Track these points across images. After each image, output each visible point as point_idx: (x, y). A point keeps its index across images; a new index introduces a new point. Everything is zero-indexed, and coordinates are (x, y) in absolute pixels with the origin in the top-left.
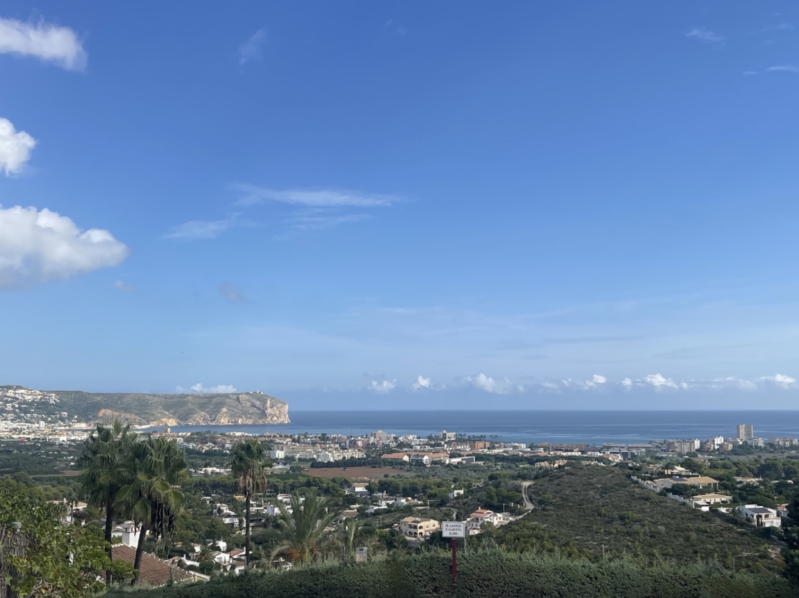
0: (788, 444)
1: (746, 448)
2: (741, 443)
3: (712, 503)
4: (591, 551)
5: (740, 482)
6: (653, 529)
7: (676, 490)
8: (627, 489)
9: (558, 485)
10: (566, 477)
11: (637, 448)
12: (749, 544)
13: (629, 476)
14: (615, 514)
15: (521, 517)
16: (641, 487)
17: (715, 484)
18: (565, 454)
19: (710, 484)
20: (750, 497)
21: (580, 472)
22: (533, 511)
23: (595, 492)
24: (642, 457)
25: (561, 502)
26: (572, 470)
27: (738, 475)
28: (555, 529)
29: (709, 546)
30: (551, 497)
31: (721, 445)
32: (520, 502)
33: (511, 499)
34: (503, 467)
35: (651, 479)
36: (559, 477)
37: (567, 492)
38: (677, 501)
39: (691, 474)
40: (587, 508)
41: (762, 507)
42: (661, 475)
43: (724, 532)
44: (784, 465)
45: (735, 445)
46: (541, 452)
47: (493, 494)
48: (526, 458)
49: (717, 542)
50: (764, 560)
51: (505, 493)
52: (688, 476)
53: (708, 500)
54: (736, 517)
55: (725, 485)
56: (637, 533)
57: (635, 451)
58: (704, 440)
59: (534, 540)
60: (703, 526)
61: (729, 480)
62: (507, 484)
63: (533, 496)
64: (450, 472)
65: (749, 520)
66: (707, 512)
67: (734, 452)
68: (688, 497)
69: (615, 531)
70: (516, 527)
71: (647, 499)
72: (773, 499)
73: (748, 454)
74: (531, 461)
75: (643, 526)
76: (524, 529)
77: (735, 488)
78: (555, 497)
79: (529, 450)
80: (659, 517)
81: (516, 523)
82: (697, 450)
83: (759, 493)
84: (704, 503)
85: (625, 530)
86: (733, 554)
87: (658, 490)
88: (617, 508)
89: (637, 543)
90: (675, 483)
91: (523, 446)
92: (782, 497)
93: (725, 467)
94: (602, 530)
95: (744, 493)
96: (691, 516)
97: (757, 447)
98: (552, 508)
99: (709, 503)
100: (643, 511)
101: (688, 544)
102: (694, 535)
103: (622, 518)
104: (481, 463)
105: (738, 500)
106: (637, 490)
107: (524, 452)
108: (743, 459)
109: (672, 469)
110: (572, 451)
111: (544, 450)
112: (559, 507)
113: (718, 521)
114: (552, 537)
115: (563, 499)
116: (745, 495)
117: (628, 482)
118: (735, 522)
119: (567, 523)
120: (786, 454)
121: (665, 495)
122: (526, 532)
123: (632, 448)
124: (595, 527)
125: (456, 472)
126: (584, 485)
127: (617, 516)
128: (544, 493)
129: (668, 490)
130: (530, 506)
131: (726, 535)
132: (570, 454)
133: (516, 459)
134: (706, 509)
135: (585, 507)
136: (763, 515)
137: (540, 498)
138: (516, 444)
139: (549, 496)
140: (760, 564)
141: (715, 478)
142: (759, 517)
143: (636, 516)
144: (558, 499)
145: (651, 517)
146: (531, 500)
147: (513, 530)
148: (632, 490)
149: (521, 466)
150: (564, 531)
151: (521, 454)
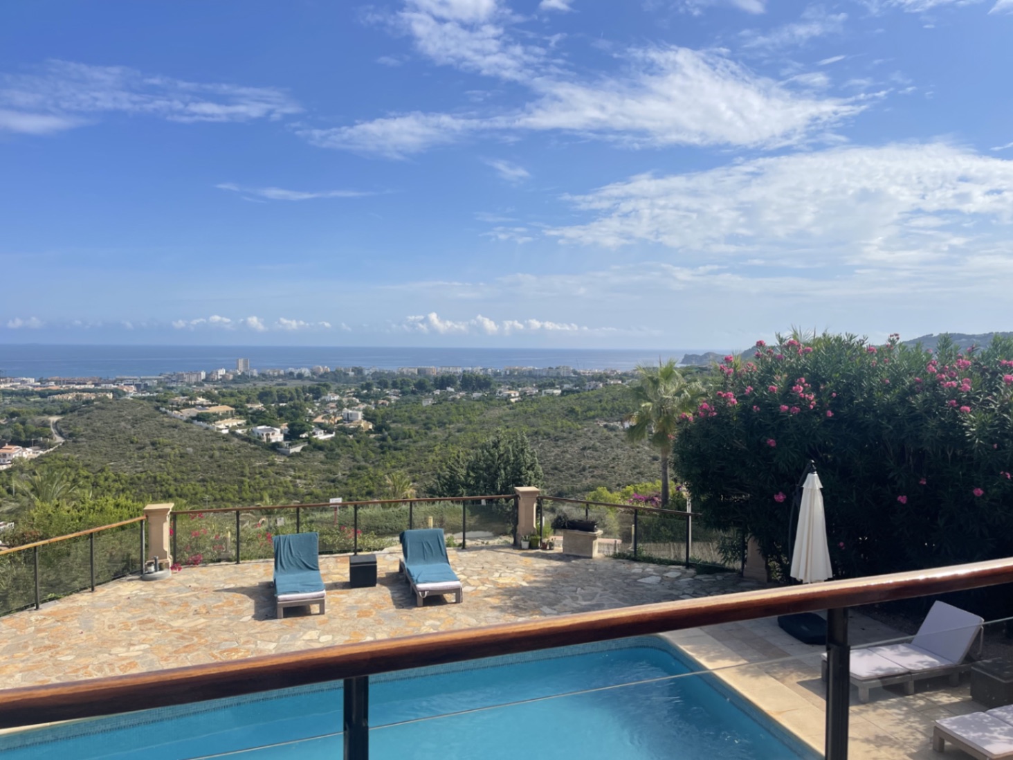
0: (276, 374)
1: (244, 378)
2: (239, 374)
3: (230, 426)
4: (126, 474)
5: (251, 408)
6: (182, 451)
7: (199, 418)
8: (157, 419)
9: (88, 418)
10: (95, 411)
11: (149, 380)
12: (260, 456)
13: (157, 408)
14: (147, 441)
15: (51, 449)
16: (169, 417)
17: (232, 411)
18: (78, 387)
19: (227, 411)
20: (261, 420)
21: (109, 406)
22: (63, 444)
23: (127, 424)
24: (155, 388)
25: (92, 433)
26: (103, 405)
27: (248, 402)
28: (89, 457)
29: (230, 461)
30: (82, 429)
31: (223, 376)
32: (50, 436)
33: (38, 434)
34: (12, 401)
35: (178, 410)
36: (89, 412)
37: (99, 424)
38: (201, 426)
39: (210, 403)
40: (120, 438)
41: (269, 427)
42: (187, 406)
43: (241, 449)
44: (277, 392)
45: (235, 376)
46: (53, 386)
47: (20, 430)
48: (37, 392)
49: (236, 457)
50: (272, 467)
51: (34, 429)
52: (210, 406)
53: (227, 424)
54: (250, 436)
55: (239, 411)
56: (169, 455)
57: (147, 382)
58: (209, 372)
59: (69, 470)
60: (224, 445)
61: (242, 407)
62: (33, 420)
63: (63, 430)
65: (260, 438)
66: (227, 434)
67: (234, 381)
68: (211, 422)
69: (147, 455)
70: (47, 460)
71: (175, 427)
72: (276, 420)
73: (246, 382)
74: (42, 395)
75: (173, 449)
76: (57, 461)
77: (247, 414)
78: (86, 430)
79: (39, 384)
80: (186, 440)
81: (47, 455)
82: (203, 380)
83: (266, 416)
84: (223, 426)
85: (156, 453)
86: (249, 465)
87: (185, 418)
88: (148, 436)
89: (169, 463)
90: (200, 412)
91: (32, 381)
92: (283, 418)
93: (232, 395)
94: (136, 456)
95: (255, 417)
96: (214, 438)
97: (252, 377)
98: (84, 439)
99: (227, 426)
100: (172, 436)
101: (212, 460)
102: (217, 453)
103: (153, 444)
105: (251, 422)
106: (166, 420)
107: (34, 386)
108: (242, 387)
109: (196, 400)
110: (85, 384)
111: (55, 383)
112: (90, 438)
113: (236, 440)
114: (87, 466)
115: (93, 430)
116: (256, 418)
117: (157, 413)
118: (249, 440)
119: (101, 452)
120: (275, 383)
121: (191, 422)
122: (59, 463)
123: (145, 380)
124: (128, 453)
126: (115, 417)
127: (149, 443)
128: (75, 426)
129: (193, 418)
130: (59, 440)
131: (243, 450)
132: (82, 387)
133: (26, 394)
134: (225, 432)
135: (117, 436)
136: (271, 433)
137: (71, 431)
138: (24, 379)
139: (80, 429)
140: (269, 470)
141: (232, 406)
142: (268, 435)
143: (166, 441)
144: (89, 431)
145: (180, 441)
146: (60, 434)
147: (44, 462)
148: (161, 420)
149: (32, 400)
150: (98, 459)
151: (30, 388)
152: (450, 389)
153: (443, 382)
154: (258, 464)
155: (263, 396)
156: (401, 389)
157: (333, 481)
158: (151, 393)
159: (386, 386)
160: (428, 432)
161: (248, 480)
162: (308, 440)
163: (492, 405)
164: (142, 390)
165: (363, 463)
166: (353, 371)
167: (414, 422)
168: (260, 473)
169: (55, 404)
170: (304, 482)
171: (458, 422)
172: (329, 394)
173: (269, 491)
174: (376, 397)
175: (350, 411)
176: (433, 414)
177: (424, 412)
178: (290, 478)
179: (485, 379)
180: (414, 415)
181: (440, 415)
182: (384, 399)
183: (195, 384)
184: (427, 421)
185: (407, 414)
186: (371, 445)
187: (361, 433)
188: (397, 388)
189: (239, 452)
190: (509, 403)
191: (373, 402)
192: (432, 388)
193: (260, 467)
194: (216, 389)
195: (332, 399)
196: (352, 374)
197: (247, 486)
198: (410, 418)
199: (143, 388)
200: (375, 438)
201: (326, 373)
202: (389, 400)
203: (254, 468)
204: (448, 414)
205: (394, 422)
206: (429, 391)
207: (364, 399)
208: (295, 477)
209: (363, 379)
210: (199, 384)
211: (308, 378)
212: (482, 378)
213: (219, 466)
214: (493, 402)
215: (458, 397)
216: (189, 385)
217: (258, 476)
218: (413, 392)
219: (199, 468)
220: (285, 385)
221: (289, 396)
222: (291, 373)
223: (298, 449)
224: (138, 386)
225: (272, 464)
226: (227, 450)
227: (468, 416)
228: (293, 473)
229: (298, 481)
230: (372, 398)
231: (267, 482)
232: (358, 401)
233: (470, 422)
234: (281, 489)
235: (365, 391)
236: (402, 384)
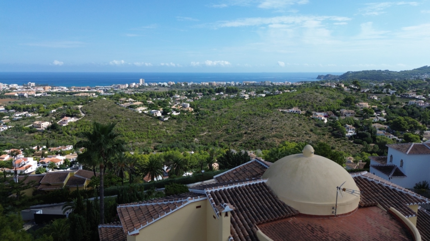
0: (154, 85)
2: (141, 85)
11: (107, 87)
15: (81, 118)
17: (142, 104)
18: (82, 91)
22: (85, 116)
27: (147, 99)
29: (143, 123)
31: (135, 86)
34: (59, 97)
45: (139, 85)
48: (68, 93)
55: (145, 104)
57: (107, 89)
60: (140, 117)
61: (146, 102)
62: (73, 107)
64: (38, 99)
67: (139, 88)
71: (123, 110)
73: (143, 88)
74: (70, 94)
76: (83, 122)
77: (148, 105)
79: (68, 89)
81: (79, 120)
85: (117, 120)
90: (131, 104)
91: (65, 88)
92: (161, 106)
97: (145, 86)
101: (137, 123)
103: (115, 116)
104: (50, 95)
105: (149, 108)
109: (129, 99)
110: (85, 89)
111: (74, 89)
120: (154, 89)
123: (106, 87)
125: (40, 99)
133: (64, 93)
136: (157, 113)
147: (79, 123)
151: (65, 91)
152: (222, 93)
153: (219, 90)
154: (153, 124)
155: (152, 95)
156: (203, 93)
157: (180, 131)
158: (109, 93)
159: (197, 92)
160: (214, 112)
161: (150, 131)
162: (170, 115)
163: (238, 101)
164: (106, 92)
165: (190, 124)
166: (184, 84)
167: (208, 108)
168: (154, 128)
169: (75, 97)
170: (170, 131)
171: (225, 108)
172: (176, 95)
173: (158, 135)
174: (194, 96)
175: (185, 104)
176: (215, 105)
177: (212, 103)
178: (164, 130)
179: (235, 89)
180: (208, 105)
181: (218, 105)
182: (196, 97)
183: (125, 89)
184: (213, 108)
185: (206, 105)
186: (193, 117)
187: (189, 112)
188: (201, 92)
189: (146, 120)
190: (245, 100)
191: (192, 98)
192: (215, 93)
193: (154, 125)
194: (133, 91)
195: (177, 97)
196: (183, 85)
197: (150, 133)
198: (207, 106)
199: (105, 91)
200: (194, 114)
201: (173, 85)
202: (198, 97)
203: (152, 126)
204: (221, 105)
205: (201, 108)
206: (214, 94)
207: (189, 97)
208: (166, 130)
209: (188, 87)
210: (126, 89)
211: (167, 86)
212: (234, 88)
213: (139, 125)
214: (238, 100)
215: (225, 97)
216: (122, 89)
217: (153, 129)
218: (207, 94)
219: (132, 126)
220: (158, 89)
221: (161, 95)
222: (160, 85)
223: (167, 119)
224: (104, 90)
225: (158, 125)
226: (141, 119)
227: (229, 105)
228: (166, 128)
229: (168, 131)
230: (192, 96)
231: (157, 131)
232: (187, 98)
233: (230, 108)
234: (162, 134)
235: (189, 94)
236: (203, 91)
